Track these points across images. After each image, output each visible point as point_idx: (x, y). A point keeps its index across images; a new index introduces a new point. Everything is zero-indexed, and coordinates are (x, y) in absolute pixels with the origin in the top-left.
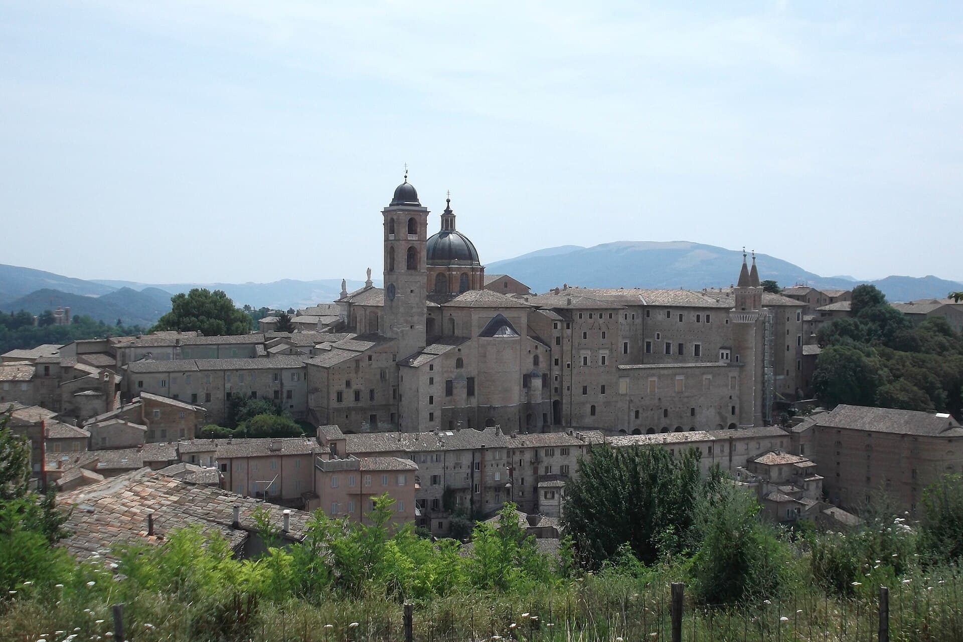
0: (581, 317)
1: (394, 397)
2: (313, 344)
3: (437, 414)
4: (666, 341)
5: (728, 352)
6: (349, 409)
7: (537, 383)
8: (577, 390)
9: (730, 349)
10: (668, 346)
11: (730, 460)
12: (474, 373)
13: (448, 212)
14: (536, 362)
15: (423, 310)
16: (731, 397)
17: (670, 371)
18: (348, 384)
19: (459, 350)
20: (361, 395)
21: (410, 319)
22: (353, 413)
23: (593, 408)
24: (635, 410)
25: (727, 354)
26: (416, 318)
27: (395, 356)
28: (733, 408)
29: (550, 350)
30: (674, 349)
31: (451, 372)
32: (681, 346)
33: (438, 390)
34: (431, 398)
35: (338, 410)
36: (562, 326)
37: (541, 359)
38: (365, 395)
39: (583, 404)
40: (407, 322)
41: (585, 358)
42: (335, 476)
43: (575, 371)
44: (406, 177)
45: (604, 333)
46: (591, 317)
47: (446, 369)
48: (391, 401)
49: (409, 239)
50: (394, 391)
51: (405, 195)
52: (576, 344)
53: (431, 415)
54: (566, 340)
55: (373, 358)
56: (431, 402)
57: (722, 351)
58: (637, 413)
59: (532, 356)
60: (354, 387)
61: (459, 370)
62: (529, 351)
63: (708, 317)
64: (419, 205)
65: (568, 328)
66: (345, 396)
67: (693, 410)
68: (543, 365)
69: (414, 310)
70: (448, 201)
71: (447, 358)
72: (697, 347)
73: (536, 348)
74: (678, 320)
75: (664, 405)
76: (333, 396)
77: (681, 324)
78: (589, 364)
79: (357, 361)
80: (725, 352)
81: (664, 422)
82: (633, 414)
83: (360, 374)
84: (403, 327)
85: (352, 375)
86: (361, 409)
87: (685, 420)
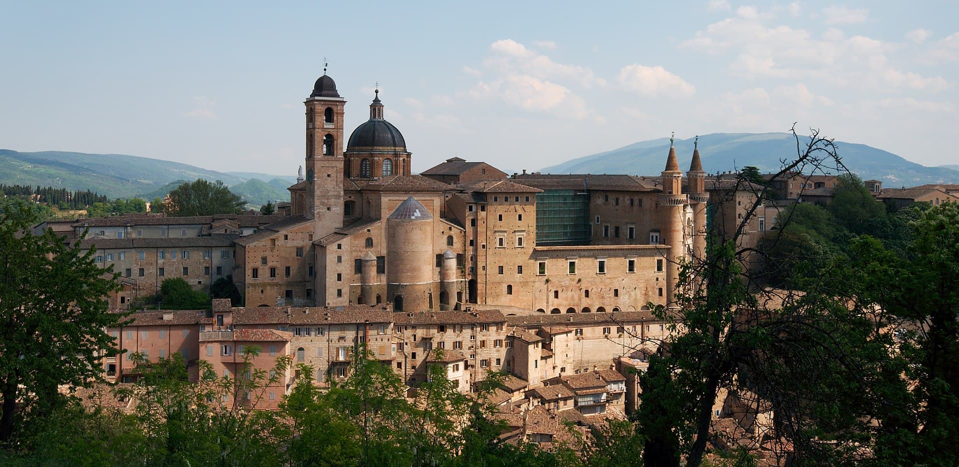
0: (495, 200)
1: (311, 274)
2: (258, 225)
3: (346, 290)
4: (604, 224)
5: (658, 234)
6: (265, 285)
7: (452, 264)
8: (492, 270)
9: (659, 231)
10: (606, 228)
12: (384, 252)
13: (376, 100)
14: (450, 242)
15: (340, 193)
16: (657, 279)
17: (591, 253)
18: (264, 261)
19: (369, 230)
20: (277, 271)
21: (326, 201)
22: (269, 288)
23: (510, 287)
24: (553, 290)
25: (657, 237)
26: (332, 201)
27: (311, 236)
28: (661, 290)
29: (465, 232)
30: (611, 231)
31: (360, 251)
32: (617, 229)
33: (347, 268)
34: (339, 275)
35: (254, 285)
36: (477, 209)
37: (455, 240)
38: (280, 272)
39: (500, 283)
40: (323, 204)
41: (500, 240)
43: (490, 252)
44: (325, 70)
45: (520, 215)
46: (507, 200)
47: (354, 249)
48: (308, 278)
49: (325, 127)
50: (311, 268)
51: (325, 86)
52: (491, 226)
53: (339, 291)
54: (480, 223)
55: (289, 237)
56: (339, 279)
57: (652, 234)
58: (556, 293)
59: (445, 237)
60: (270, 264)
61: (368, 249)
62: (443, 232)
63: (640, 201)
64: (338, 96)
65: (483, 210)
66: (260, 272)
67: (616, 291)
68: (457, 244)
69: (331, 193)
70: (377, 92)
71: (356, 238)
72: (631, 229)
73: (450, 229)
74: (614, 203)
75: (584, 286)
76: (249, 272)
77: (617, 207)
78: (505, 245)
79: (273, 240)
80: (655, 234)
81: (585, 302)
82: (552, 295)
83: (276, 253)
84: (319, 209)
85: (268, 254)
86: (277, 284)
87: (607, 301)
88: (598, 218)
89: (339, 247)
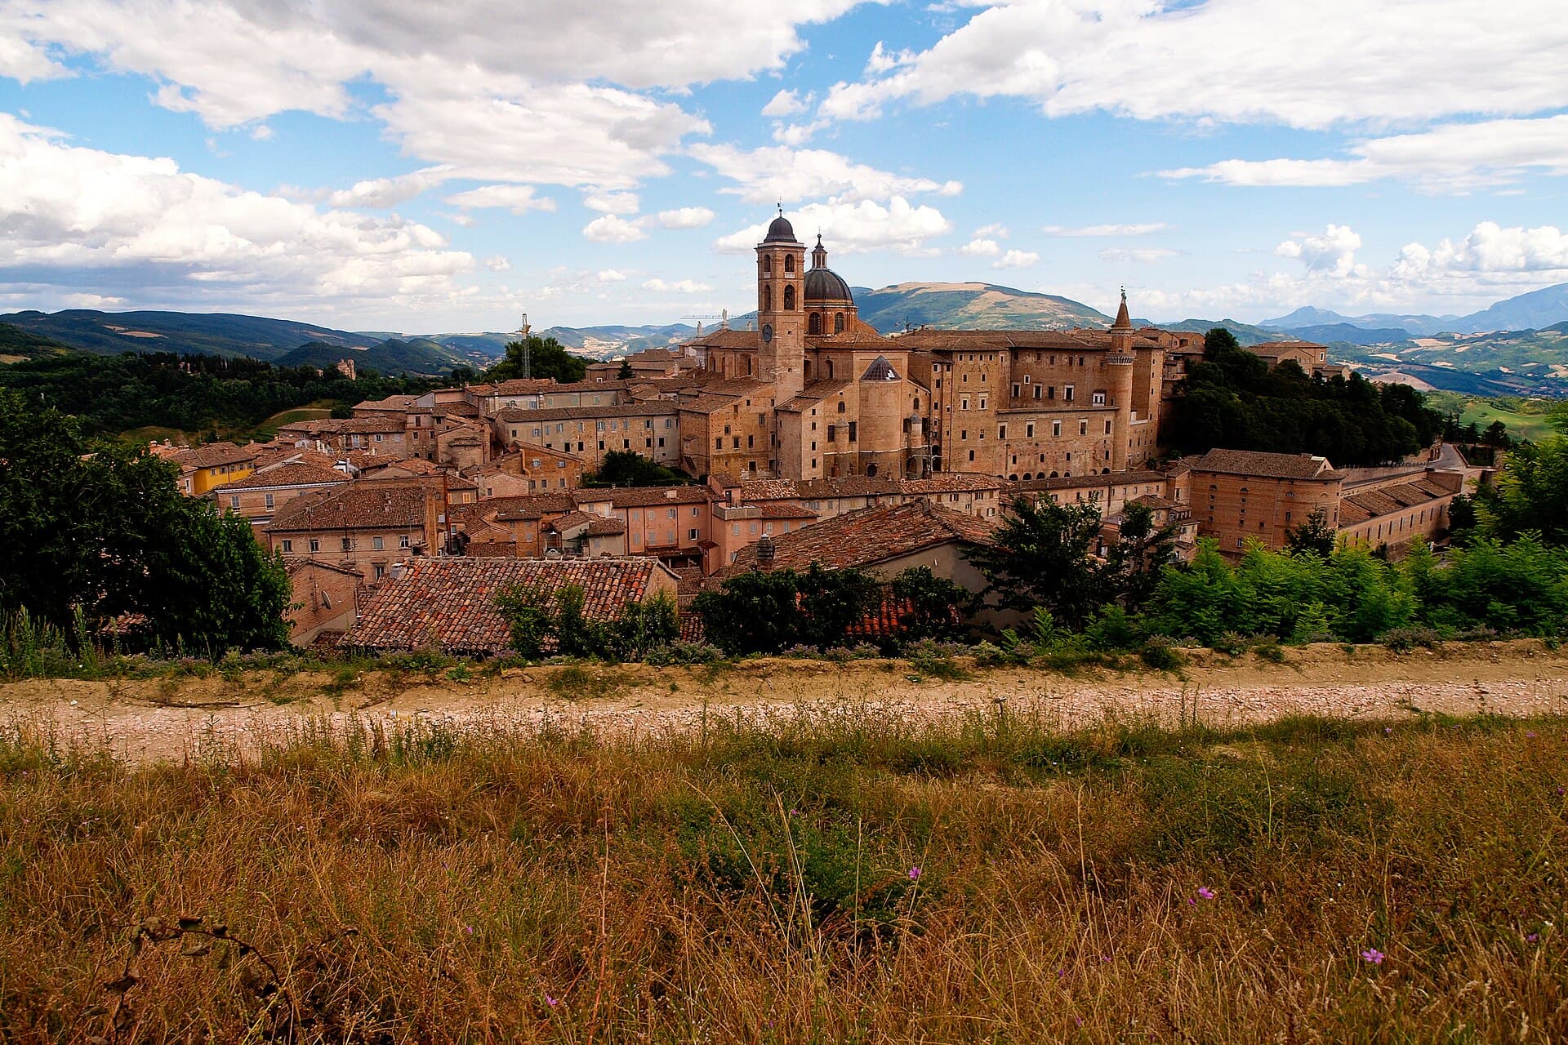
0: (961, 359)
1: (773, 443)
3: (820, 461)
4: (1035, 384)
5: (1103, 395)
6: (728, 457)
7: (918, 427)
8: (956, 435)
9: (1104, 392)
10: (1038, 389)
11: (1109, 505)
12: (856, 418)
13: (819, 247)
14: (916, 406)
15: (799, 353)
16: (1105, 442)
17: (1048, 415)
18: (727, 430)
19: (841, 394)
20: (740, 441)
21: (787, 361)
22: (733, 459)
23: (972, 453)
24: (1012, 455)
25: (1101, 398)
26: (793, 361)
27: (773, 401)
28: (1107, 452)
29: (930, 394)
30: (1043, 392)
31: (834, 417)
32: (1051, 390)
33: (820, 436)
34: (814, 444)
35: (718, 457)
36: (942, 369)
37: (921, 403)
38: (744, 441)
39: (962, 449)
40: (784, 365)
41: (965, 402)
42: (736, 524)
43: (954, 416)
44: (780, 210)
45: (984, 376)
46: (971, 359)
47: (828, 414)
48: (771, 448)
49: (786, 277)
50: (773, 436)
51: (781, 230)
52: (956, 387)
53: (814, 461)
54: (945, 383)
55: (751, 403)
56: (814, 448)
57: (1095, 395)
58: (1015, 458)
59: (912, 400)
60: (733, 433)
61: (840, 414)
62: (910, 395)
63: (1081, 360)
64: (796, 241)
65: (948, 370)
66: (724, 442)
67: (1068, 455)
68: (923, 408)
69: (792, 352)
70: (819, 236)
71: (830, 402)
72: (1069, 390)
73: (916, 391)
74: (1049, 362)
75: (1040, 450)
76: (713, 443)
77: (1051, 366)
78: (968, 407)
79: (736, 407)
80: (1099, 396)
81: (1040, 468)
82: (1011, 460)
83: (739, 420)
84: (780, 371)
85: (731, 422)
86: (740, 456)
87: (1060, 466)
88: (1027, 378)
89: (814, 412)
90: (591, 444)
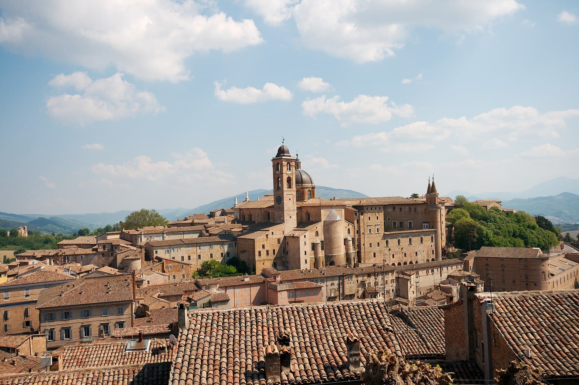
0: (367, 210)
1: (284, 253)
2: (230, 229)
3: (308, 260)
4: (393, 221)
6: (264, 260)
7: (350, 242)
8: (367, 245)
9: (428, 223)
10: (395, 223)
11: (441, 276)
12: (323, 239)
13: (297, 159)
14: (349, 232)
15: (295, 209)
16: (432, 246)
17: (406, 234)
18: (263, 246)
19: (316, 227)
20: (269, 252)
21: (289, 213)
22: (266, 261)
23: (374, 254)
24: (392, 254)
25: (427, 226)
26: (292, 213)
27: (283, 232)
28: (433, 251)
29: (355, 226)
30: (398, 224)
31: (313, 239)
32: (401, 223)
33: (308, 248)
34: (305, 252)
35: (260, 261)
36: (359, 215)
37: (351, 231)
38: (271, 252)
39: (370, 252)
40: (288, 215)
41: (370, 230)
42: (282, 292)
43: (366, 236)
44: (283, 142)
45: (377, 217)
46: (371, 209)
47: (311, 237)
48: (283, 255)
49: (287, 173)
50: (284, 249)
51: (281, 151)
52: (366, 223)
53: (306, 260)
54: (361, 221)
55: (274, 233)
56: (306, 254)
57: (424, 224)
58: (393, 255)
59: (347, 229)
60: (266, 248)
61: (316, 237)
62: (346, 227)
63: (415, 209)
64: (289, 156)
65: (362, 215)
66: (262, 253)
67: (416, 252)
68: (352, 233)
69: (291, 209)
70: (297, 155)
71: (312, 231)
72: (410, 223)
73: (349, 225)
74: (399, 211)
75: (404, 251)
76: (257, 254)
77: (401, 212)
78: (372, 232)
79: (267, 235)
80: (426, 224)
81: (405, 259)
82: (392, 256)
83: (268, 242)
84: (286, 218)
85: (265, 243)
86: (270, 260)
87: (413, 258)
88: (389, 218)
89: (305, 236)
90: (194, 257)
